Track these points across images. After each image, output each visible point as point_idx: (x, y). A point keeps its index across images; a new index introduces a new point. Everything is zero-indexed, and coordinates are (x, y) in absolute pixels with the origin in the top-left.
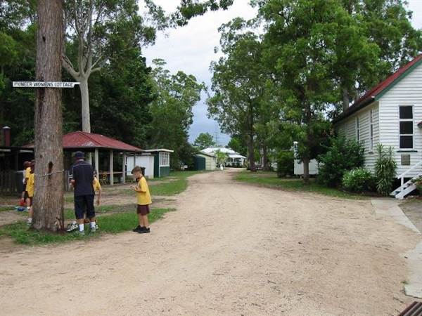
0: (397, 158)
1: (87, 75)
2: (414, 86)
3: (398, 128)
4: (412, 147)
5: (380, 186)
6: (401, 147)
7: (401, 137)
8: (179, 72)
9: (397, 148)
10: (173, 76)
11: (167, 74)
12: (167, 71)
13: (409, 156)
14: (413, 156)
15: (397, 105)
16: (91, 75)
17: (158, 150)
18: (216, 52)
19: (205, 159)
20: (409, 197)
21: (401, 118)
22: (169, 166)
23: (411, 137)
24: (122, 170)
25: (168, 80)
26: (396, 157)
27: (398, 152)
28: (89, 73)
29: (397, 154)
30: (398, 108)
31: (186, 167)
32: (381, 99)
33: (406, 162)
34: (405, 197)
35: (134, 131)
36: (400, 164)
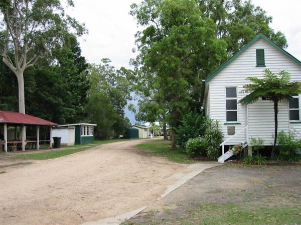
0: (224, 130)
1: (22, 70)
2: (237, 71)
3: (224, 105)
4: (236, 121)
5: (209, 152)
6: (227, 121)
7: (227, 112)
8: (122, 67)
9: (225, 121)
10: (117, 71)
11: (113, 69)
12: (113, 67)
13: (234, 127)
14: (237, 127)
15: (224, 87)
16: (26, 70)
17: (79, 124)
18: (134, 52)
19: (138, 130)
20: (229, 161)
21: (227, 97)
22: (93, 136)
23: (236, 112)
24: (36, 140)
25: (113, 74)
26: (224, 128)
27: (225, 124)
28: (24, 68)
29: (223, 126)
30: (225, 89)
31: (122, 136)
32: (211, 82)
33: (231, 132)
34: (225, 161)
35: (62, 110)
36: (227, 134)
